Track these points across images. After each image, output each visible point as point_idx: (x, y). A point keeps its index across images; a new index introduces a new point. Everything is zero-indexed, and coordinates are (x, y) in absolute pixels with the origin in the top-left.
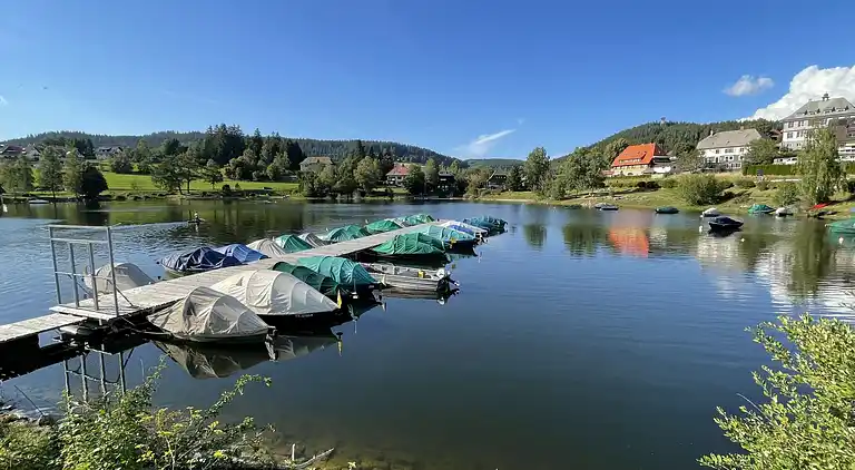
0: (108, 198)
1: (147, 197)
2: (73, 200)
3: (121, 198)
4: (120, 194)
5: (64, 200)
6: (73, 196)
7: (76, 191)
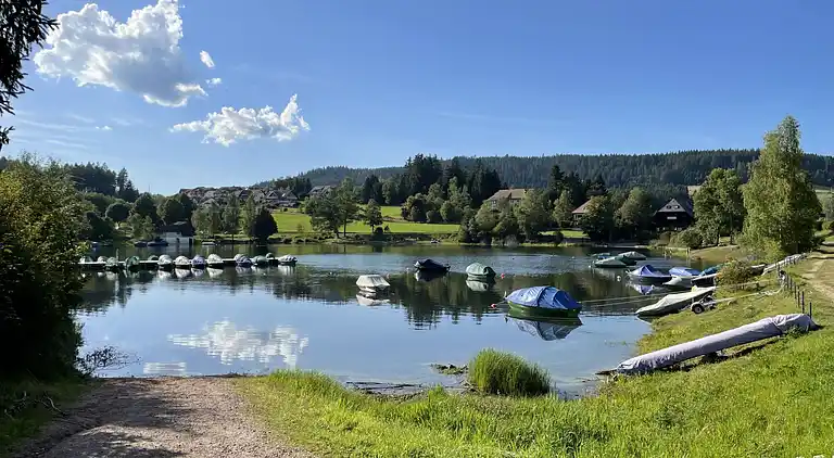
0: (277, 241)
1: (307, 241)
2: (246, 242)
3: (288, 241)
4: (288, 237)
5: (238, 242)
6: (248, 239)
7: (250, 235)
